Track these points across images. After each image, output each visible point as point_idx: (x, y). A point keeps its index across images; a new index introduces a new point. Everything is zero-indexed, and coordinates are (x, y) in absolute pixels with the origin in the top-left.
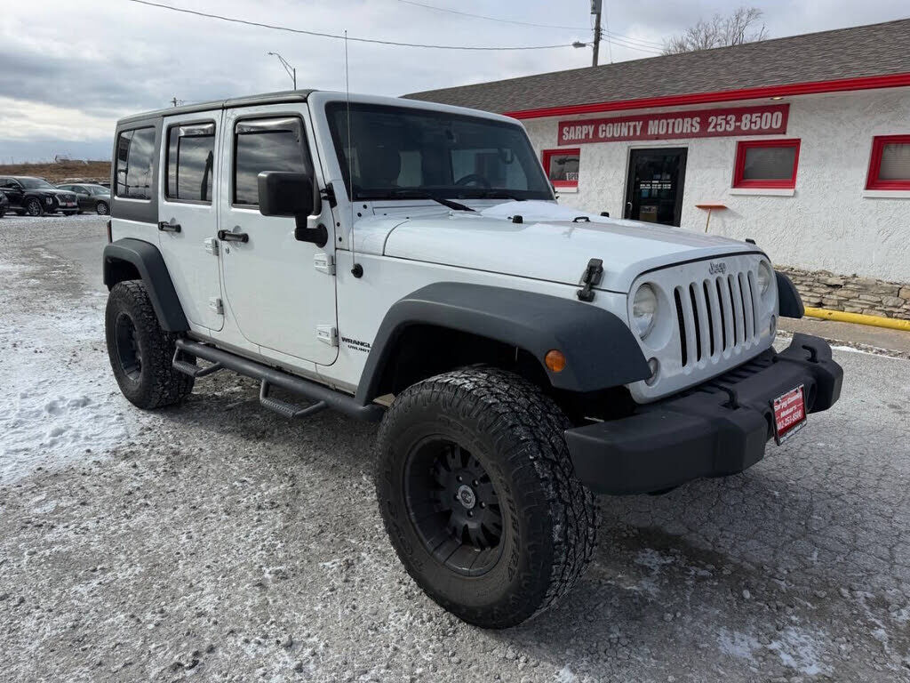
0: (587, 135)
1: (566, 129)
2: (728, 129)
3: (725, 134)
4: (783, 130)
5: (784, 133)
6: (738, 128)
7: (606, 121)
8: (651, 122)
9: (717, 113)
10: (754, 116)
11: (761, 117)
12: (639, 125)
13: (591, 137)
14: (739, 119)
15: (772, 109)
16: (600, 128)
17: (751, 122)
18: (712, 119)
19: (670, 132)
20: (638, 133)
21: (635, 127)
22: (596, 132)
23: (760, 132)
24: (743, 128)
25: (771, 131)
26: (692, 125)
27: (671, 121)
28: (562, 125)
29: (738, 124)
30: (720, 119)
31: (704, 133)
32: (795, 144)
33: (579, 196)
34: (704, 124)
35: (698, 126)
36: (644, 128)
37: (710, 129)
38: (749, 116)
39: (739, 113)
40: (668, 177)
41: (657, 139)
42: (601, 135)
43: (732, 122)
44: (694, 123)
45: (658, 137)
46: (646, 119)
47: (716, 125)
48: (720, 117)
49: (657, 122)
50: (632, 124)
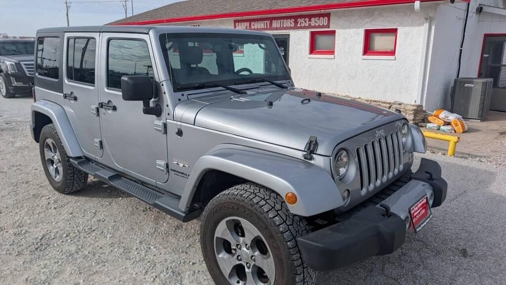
0: (246, 27)
1: (237, 24)
2: (306, 25)
3: (305, 28)
4: (328, 26)
5: (329, 27)
6: (310, 24)
7: (255, 20)
8: (273, 21)
9: (301, 17)
10: (316, 19)
11: (319, 19)
12: (268, 22)
13: (248, 28)
14: (310, 21)
15: (323, 15)
16: (252, 24)
17: (315, 22)
18: (299, 20)
19: (282, 26)
20: (268, 27)
21: (267, 23)
22: (250, 25)
23: (319, 27)
24: (312, 25)
25: (323, 27)
26: (291, 23)
27: (282, 21)
28: (235, 22)
29: (310, 23)
30: (302, 20)
31: (296, 28)
32: (333, 33)
33: (244, 58)
34: (296, 22)
35: (293, 23)
36: (271, 24)
37: (299, 25)
38: (314, 19)
39: (310, 17)
40: (283, 49)
41: (277, 30)
42: (252, 27)
43: (307, 22)
44: (292, 22)
45: (277, 29)
46: (271, 19)
47: (301, 23)
48: (302, 19)
49: (276, 21)
50: (266, 22)
